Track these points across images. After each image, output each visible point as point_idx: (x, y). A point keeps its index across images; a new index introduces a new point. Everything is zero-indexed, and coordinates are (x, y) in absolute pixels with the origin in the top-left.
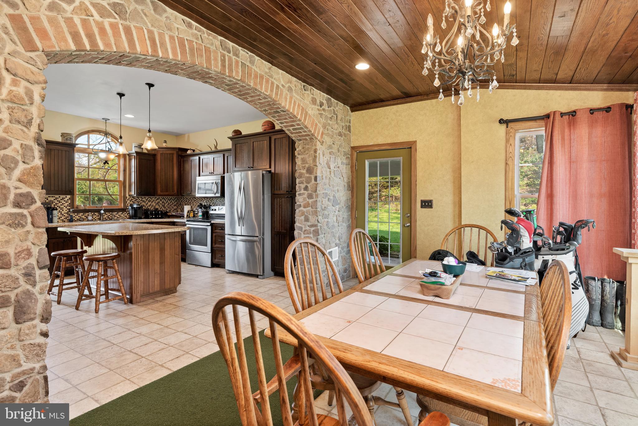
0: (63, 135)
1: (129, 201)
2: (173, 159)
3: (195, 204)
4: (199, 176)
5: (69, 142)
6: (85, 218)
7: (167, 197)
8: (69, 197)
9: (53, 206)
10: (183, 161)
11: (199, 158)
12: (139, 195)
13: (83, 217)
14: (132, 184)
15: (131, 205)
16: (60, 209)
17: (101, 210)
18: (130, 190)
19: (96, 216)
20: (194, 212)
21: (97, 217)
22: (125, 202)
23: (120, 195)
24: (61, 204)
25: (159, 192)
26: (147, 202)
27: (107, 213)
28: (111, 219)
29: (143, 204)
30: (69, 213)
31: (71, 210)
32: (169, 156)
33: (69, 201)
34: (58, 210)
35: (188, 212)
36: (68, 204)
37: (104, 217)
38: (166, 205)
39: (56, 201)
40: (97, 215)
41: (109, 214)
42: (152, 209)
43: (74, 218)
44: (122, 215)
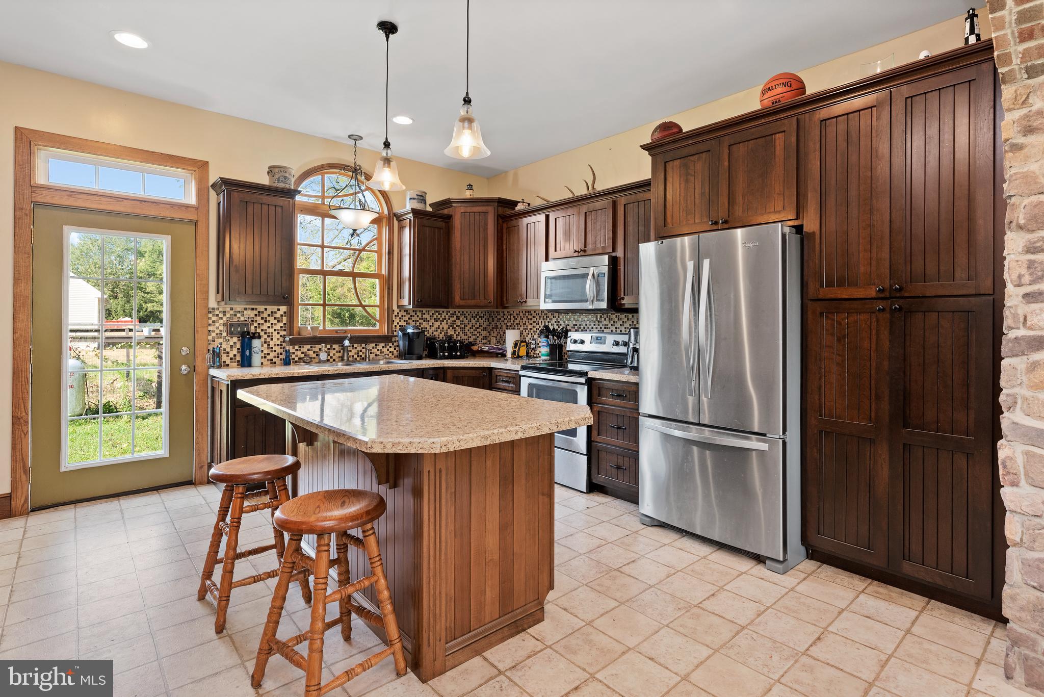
0: (271, 171)
1: (397, 320)
2: (486, 224)
3: (530, 327)
4: (547, 259)
5: (281, 185)
6: (314, 355)
7: (469, 310)
8: (283, 308)
9: (252, 329)
10: (508, 228)
11: (547, 217)
12: (418, 306)
13: (311, 353)
14: (404, 282)
15: (403, 329)
16: (265, 336)
17: (345, 338)
18: (400, 296)
19: (334, 352)
20: (528, 344)
21: (338, 354)
22: (390, 322)
23: (381, 306)
24: (269, 324)
25: (457, 299)
26: (433, 321)
27: (356, 345)
28: (364, 359)
29: (425, 325)
30: (284, 345)
31: (287, 339)
32: (477, 217)
33: (285, 319)
34: (263, 340)
35: (516, 345)
36: (282, 324)
37: (350, 354)
38: (467, 329)
39: (258, 318)
40: (337, 349)
41: (359, 348)
42: (441, 336)
43: (293, 356)
44: (385, 350)
